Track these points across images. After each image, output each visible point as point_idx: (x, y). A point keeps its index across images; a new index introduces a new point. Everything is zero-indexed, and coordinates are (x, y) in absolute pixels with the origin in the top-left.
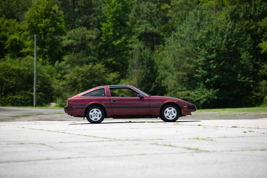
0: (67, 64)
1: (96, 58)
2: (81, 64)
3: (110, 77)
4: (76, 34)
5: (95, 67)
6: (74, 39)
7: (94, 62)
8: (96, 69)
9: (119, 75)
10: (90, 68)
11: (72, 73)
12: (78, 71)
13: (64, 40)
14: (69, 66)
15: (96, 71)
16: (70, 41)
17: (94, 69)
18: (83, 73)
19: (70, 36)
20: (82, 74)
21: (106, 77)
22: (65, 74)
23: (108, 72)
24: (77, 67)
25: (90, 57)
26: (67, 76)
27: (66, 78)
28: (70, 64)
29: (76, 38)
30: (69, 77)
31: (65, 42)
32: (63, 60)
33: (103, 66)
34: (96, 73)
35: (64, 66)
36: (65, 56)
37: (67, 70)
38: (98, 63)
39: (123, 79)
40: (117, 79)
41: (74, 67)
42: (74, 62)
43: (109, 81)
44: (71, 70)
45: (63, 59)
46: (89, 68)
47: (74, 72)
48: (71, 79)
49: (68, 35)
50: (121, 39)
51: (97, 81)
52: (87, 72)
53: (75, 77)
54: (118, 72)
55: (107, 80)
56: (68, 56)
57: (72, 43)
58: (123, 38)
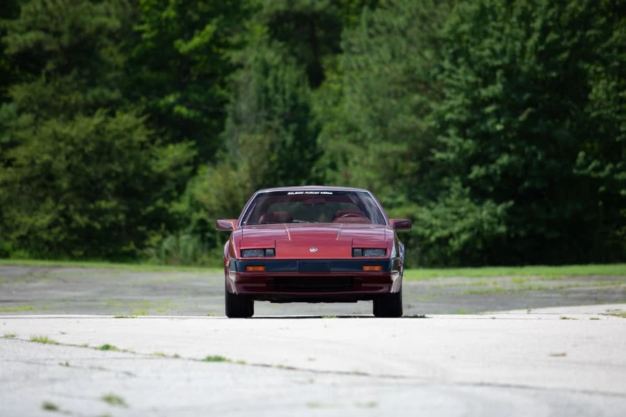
0: (20, 112)
1: (116, 95)
2: (69, 113)
3: (164, 157)
4: (49, 13)
5: (112, 125)
6: (46, 31)
7: (112, 108)
8: (116, 130)
9: (195, 153)
10: (97, 126)
11: (35, 143)
12: (56, 137)
13: (9, 32)
14: (26, 118)
15: (119, 137)
16: (32, 36)
17: (110, 132)
18: (72, 143)
19: (30, 19)
20: (70, 148)
21: (151, 156)
22: (14, 144)
23: (159, 141)
24: (54, 125)
25: (96, 92)
26: (20, 153)
27: (14, 159)
28: (32, 111)
29: (52, 27)
30: (26, 157)
31: (15, 39)
32: (9, 100)
33: (141, 120)
34: (117, 143)
35: (10, 118)
36: (17, 87)
37: (21, 134)
38: (126, 111)
39: (205, 163)
40: (188, 164)
41: (42, 125)
42: (44, 106)
43: (160, 170)
44: (35, 133)
45: (8, 96)
46: (91, 128)
47: (42, 140)
48: (33, 163)
49: (22, 15)
50: (203, 33)
51: (120, 170)
52: (85, 142)
53: (46, 157)
54: (192, 143)
55: (154, 168)
56: (25, 85)
57: (39, 45)
58: (210, 28)
